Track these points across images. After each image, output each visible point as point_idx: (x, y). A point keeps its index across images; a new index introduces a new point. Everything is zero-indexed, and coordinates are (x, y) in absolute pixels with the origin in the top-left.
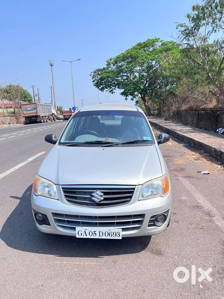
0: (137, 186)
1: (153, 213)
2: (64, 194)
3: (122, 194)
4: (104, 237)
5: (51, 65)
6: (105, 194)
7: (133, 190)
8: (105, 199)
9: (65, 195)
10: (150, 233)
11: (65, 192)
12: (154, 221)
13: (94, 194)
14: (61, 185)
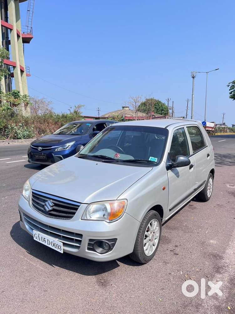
0: (82, 204)
1: (91, 236)
2: (32, 197)
3: (69, 209)
4: (50, 246)
5: (193, 77)
6: (56, 205)
7: (78, 207)
8: (54, 210)
9: (32, 199)
10: (90, 257)
11: (33, 196)
12: (93, 245)
13: (47, 203)
14: (33, 189)
